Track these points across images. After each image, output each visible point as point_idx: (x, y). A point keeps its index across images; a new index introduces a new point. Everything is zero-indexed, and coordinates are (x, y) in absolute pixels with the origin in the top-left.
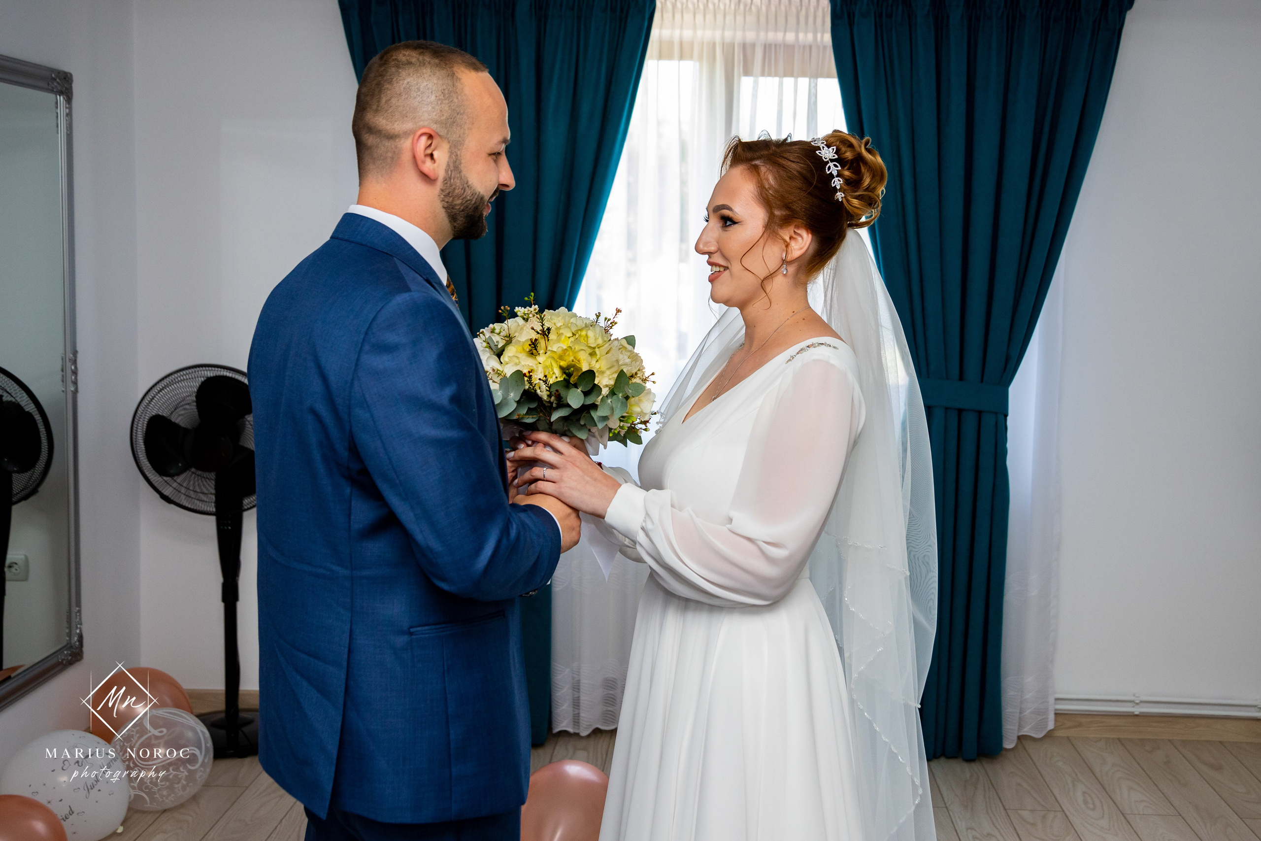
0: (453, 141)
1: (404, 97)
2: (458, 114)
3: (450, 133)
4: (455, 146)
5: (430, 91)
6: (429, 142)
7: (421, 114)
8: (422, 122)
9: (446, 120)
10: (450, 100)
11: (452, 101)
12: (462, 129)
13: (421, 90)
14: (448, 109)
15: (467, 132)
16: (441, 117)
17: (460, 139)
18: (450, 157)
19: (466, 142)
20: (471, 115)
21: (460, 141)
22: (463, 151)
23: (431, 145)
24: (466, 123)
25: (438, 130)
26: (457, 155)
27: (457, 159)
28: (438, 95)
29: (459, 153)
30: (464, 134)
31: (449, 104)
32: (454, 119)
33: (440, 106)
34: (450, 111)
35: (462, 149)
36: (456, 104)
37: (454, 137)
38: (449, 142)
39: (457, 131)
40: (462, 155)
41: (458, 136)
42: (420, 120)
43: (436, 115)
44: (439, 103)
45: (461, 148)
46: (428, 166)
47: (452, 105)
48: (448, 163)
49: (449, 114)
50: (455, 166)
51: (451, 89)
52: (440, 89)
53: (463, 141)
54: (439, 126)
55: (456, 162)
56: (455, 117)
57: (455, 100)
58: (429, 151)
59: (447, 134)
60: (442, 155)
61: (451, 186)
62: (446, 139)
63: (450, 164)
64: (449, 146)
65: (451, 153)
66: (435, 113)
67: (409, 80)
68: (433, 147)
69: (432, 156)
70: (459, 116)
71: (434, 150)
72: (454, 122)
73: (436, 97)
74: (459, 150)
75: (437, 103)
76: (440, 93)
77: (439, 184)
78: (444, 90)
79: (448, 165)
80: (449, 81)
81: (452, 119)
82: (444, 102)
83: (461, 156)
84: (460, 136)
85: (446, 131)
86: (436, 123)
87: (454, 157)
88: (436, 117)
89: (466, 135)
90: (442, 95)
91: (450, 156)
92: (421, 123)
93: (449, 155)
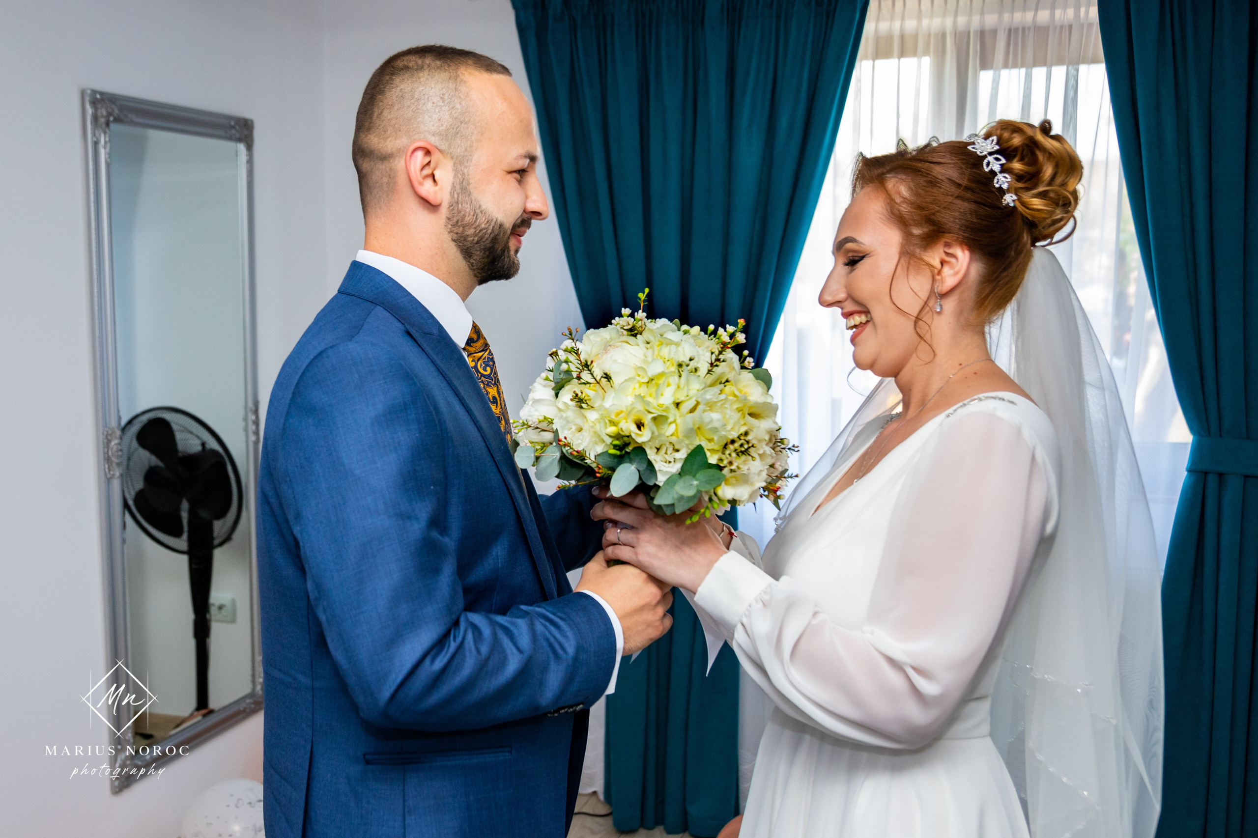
0: (457, 156)
1: (396, 108)
2: (461, 123)
3: (453, 147)
4: (461, 163)
5: (427, 97)
6: (427, 160)
7: (415, 126)
8: (417, 135)
9: (446, 130)
10: (452, 106)
11: (454, 107)
12: (469, 142)
13: (416, 96)
14: (448, 116)
15: (474, 144)
16: (439, 127)
17: (466, 153)
18: (455, 176)
19: (475, 158)
20: (480, 124)
21: (466, 156)
22: (471, 168)
23: (429, 163)
24: (472, 133)
25: (437, 144)
26: (464, 174)
27: (464, 179)
28: (435, 101)
29: (466, 171)
30: (471, 146)
31: (450, 111)
32: (456, 129)
33: (439, 114)
34: (450, 120)
35: (470, 166)
36: (459, 111)
37: (458, 151)
38: (452, 158)
39: (462, 144)
40: (470, 173)
41: (463, 150)
42: (414, 132)
43: (433, 126)
44: (437, 110)
45: (467, 164)
46: (427, 189)
47: (454, 112)
48: (453, 184)
49: (450, 124)
50: (462, 187)
51: (452, 94)
52: (438, 94)
53: (471, 156)
54: (437, 138)
55: (462, 182)
56: (458, 127)
57: (458, 106)
58: (427, 171)
59: (450, 147)
60: (445, 175)
61: (459, 212)
62: (449, 155)
63: (455, 184)
64: (452, 164)
65: (456, 171)
66: (432, 123)
67: (402, 87)
68: (432, 164)
69: (433, 176)
70: (463, 125)
71: (434, 169)
72: (457, 133)
73: (433, 103)
74: (466, 168)
75: (435, 111)
76: (439, 98)
77: (444, 211)
78: (443, 95)
79: (454, 187)
80: (451, 84)
81: (455, 129)
82: (443, 109)
83: (468, 175)
84: (466, 150)
85: (447, 145)
86: (433, 135)
87: (460, 176)
88: (433, 128)
89: (474, 148)
90: (441, 101)
91: (455, 174)
92: (416, 137)
93: (453, 174)
